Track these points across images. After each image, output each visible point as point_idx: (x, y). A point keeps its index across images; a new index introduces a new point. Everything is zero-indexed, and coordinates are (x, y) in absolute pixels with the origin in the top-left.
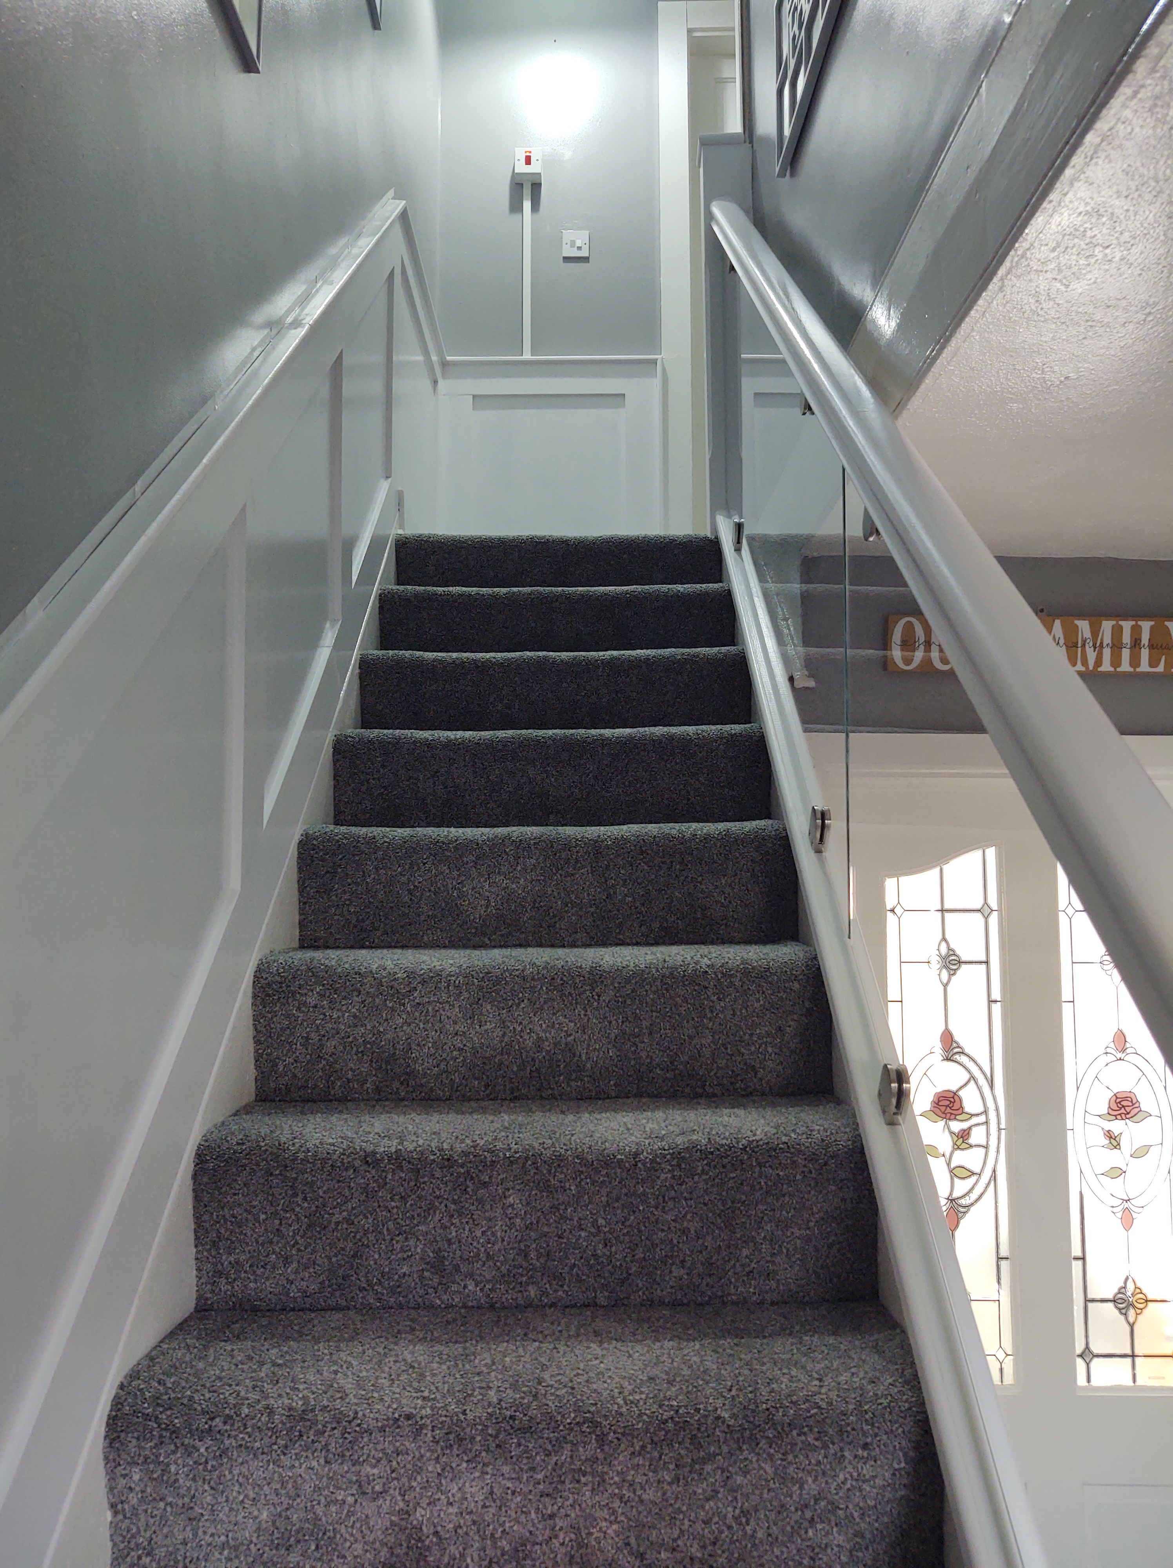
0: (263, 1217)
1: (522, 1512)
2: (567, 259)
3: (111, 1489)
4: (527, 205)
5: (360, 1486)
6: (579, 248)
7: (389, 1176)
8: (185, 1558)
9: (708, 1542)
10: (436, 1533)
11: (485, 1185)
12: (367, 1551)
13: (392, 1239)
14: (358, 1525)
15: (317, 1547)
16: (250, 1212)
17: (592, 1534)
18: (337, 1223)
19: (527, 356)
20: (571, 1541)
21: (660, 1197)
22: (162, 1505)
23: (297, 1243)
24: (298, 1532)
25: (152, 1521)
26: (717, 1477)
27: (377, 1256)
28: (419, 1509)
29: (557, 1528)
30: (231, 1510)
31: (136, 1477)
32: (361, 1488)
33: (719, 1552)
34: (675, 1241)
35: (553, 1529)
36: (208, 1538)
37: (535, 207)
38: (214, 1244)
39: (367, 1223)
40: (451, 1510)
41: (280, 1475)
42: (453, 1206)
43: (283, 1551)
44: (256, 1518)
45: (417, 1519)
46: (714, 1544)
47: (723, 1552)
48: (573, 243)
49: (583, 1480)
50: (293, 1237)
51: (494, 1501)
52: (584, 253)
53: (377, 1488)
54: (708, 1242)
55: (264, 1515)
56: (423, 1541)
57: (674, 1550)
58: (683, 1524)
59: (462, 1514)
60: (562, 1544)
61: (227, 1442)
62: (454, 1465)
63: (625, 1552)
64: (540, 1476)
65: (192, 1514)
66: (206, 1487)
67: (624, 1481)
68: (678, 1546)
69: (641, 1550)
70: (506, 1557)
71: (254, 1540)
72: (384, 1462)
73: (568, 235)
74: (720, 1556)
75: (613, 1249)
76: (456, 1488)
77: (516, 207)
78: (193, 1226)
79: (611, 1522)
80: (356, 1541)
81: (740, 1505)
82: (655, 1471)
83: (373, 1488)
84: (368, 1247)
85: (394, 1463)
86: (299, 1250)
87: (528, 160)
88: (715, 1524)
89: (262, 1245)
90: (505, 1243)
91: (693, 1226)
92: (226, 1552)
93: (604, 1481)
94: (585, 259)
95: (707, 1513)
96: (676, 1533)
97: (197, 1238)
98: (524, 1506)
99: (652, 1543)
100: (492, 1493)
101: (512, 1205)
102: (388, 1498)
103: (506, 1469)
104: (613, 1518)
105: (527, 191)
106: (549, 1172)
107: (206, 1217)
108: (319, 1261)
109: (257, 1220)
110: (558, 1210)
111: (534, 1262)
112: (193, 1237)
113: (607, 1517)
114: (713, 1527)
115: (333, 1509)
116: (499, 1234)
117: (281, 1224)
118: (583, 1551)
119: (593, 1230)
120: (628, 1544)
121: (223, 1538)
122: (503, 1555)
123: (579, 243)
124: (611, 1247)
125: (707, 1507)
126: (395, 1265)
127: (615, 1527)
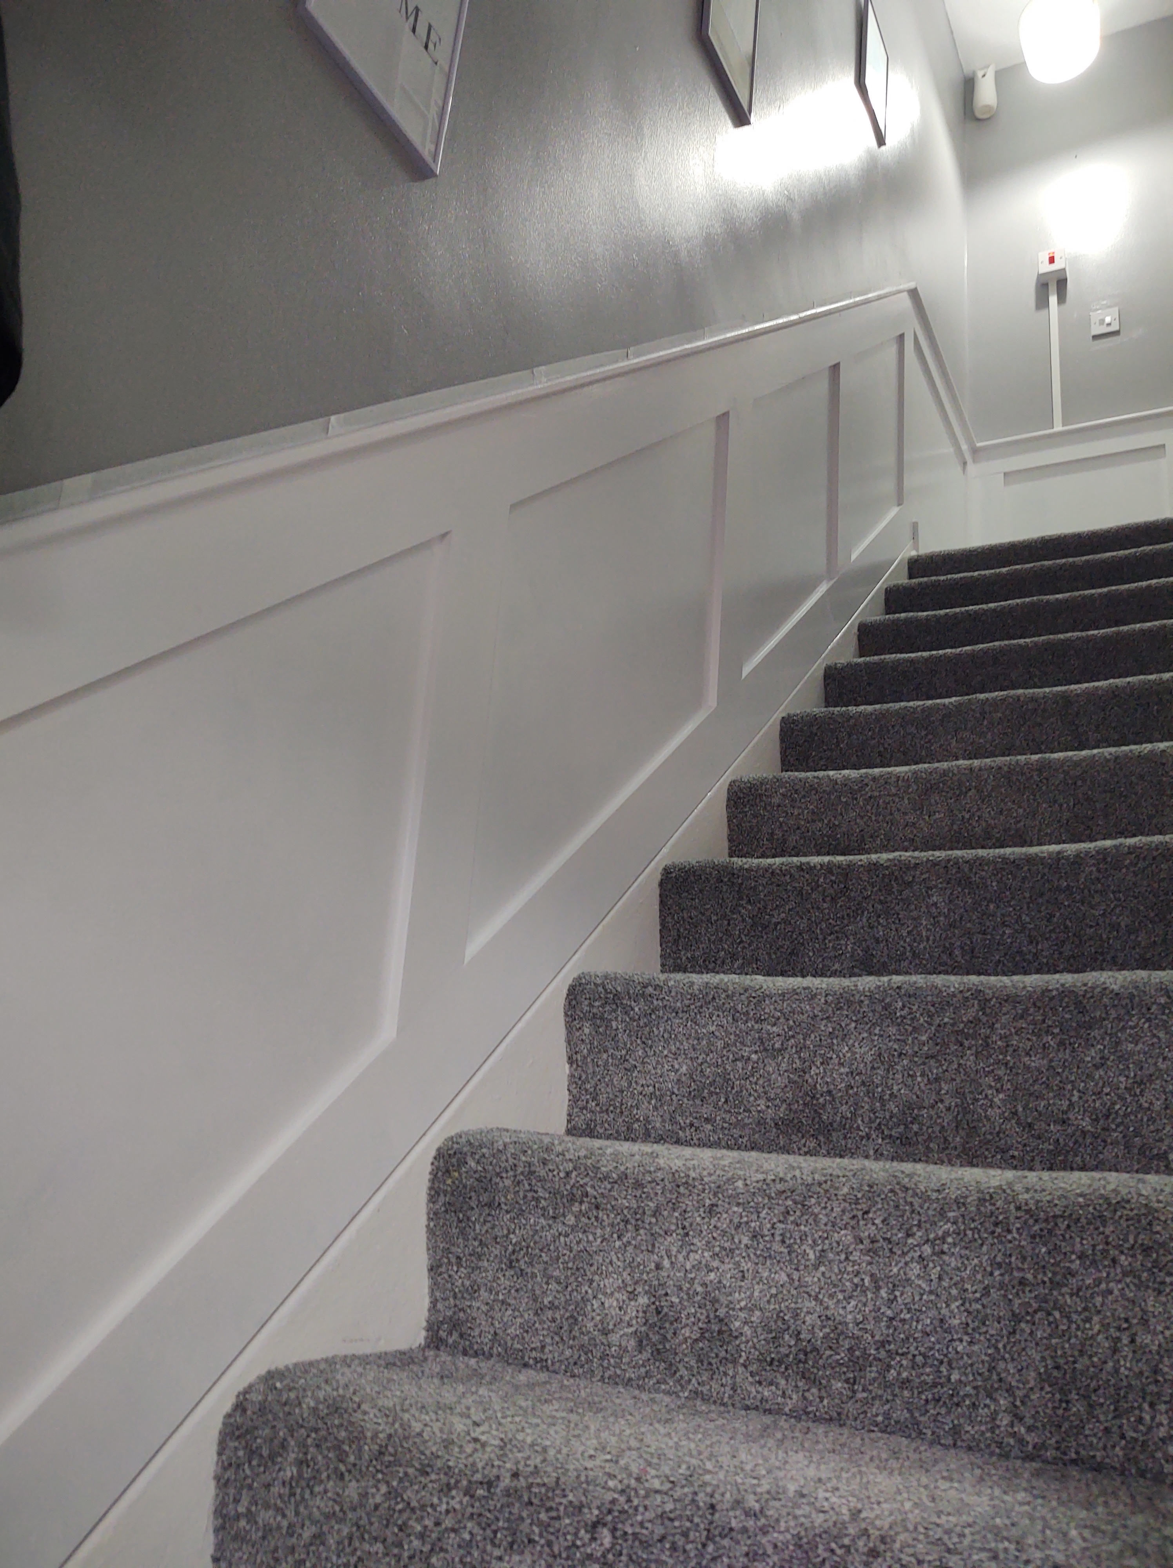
0: (714, 918)
1: (909, 1075)
2: (1095, 337)
3: (569, 1042)
4: (1053, 299)
5: (762, 1043)
6: (1109, 324)
7: (821, 880)
8: (622, 1104)
9: (1100, 1116)
10: (829, 1092)
11: (909, 884)
12: (768, 1107)
13: (825, 939)
14: (761, 1082)
15: (726, 1102)
16: (703, 914)
17: (977, 1100)
18: (776, 924)
19: (1058, 427)
20: (957, 1106)
21: (1086, 891)
22: (605, 1056)
23: (742, 942)
24: (711, 1084)
25: (597, 1070)
26: (1106, 1043)
27: (811, 954)
28: (814, 1068)
29: (943, 1092)
30: (658, 1062)
31: (587, 1031)
32: (763, 1044)
33: (1113, 1126)
34: (1104, 936)
35: (938, 1093)
36: (640, 1089)
37: (1062, 299)
38: (676, 942)
39: (803, 924)
40: (842, 1070)
41: (696, 1031)
42: (880, 907)
43: (698, 1102)
44: (678, 1070)
45: (812, 1077)
46: (1107, 1117)
47: (1118, 1126)
48: (1102, 321)
49: (966, 1043)
50: (740, 936)
51: (883, 1063)
52: (1115, 327)
53: (777, 1046)
54: (1142, 937)
55: (684, 1069)
56: (818, 1099)
57: (1064, 1122)
58: (1073, 1095)
59: (852, 1073)
60: (948, 1109)
61: (655, 1002)
62: (843, 1024)
63: (1013, 1121)
64: (924, 1038)
65: (627, 1065)
66: (639, 1041)
67: (1008, 1046)
68: (1069, 1119)
69: (1029, 1120)
70: (895, 1120)
71: (676, 1091)
72: (782, 1020)
73: (1095, 316)
74: (1115, 1130)
75: (1040, 947)
76: (846, 1048)
77: (1042, 302)
78: (659, 927)
79: (997, 1090)
80: (759, 1097)
81: (1132, 1075)
82: (1039, 1036)
83: (773, 1045)
84: (803, 944)
85: (791, 1023)
86: (744, 948)
87: (1052, 260)
88: (1107, 1094)
89: (714, 942)
90: (931, 942)
91: (1124, 921)
92: (653, 1102)
93: (988, 1045)
94: (1116, 333)
95: (1097, 1084)
96: (1065, 1104)
97: (662, 937)
98: (910, 1069)
99: (1040, 1114)
100: (880, 1055)
101: (935, 904)
102: (787, 1056)
103: (892, 1030)
104: (999, 1085)
105: (1053, 288)
106: (971, 870)
107: (669, 919)
108: (761, 958)
109: (709, 920)
110: (981, 906)
111: (959, 959)
112: (658, 936)
113: (993, 1084)
114: (1105, 1098)
115: (740, 1064)
116: (924, 934)
117: (729, 924)
118: (969, 1117)
119: (1017, 927)
120: (1015, 1113)
121: (651, 1088)
122: (891, 1117)
123: (1108, 320)
124: (1037, 944)
125: (1097, 1077)
126: (828, 962)
127: (1001, 1096)
